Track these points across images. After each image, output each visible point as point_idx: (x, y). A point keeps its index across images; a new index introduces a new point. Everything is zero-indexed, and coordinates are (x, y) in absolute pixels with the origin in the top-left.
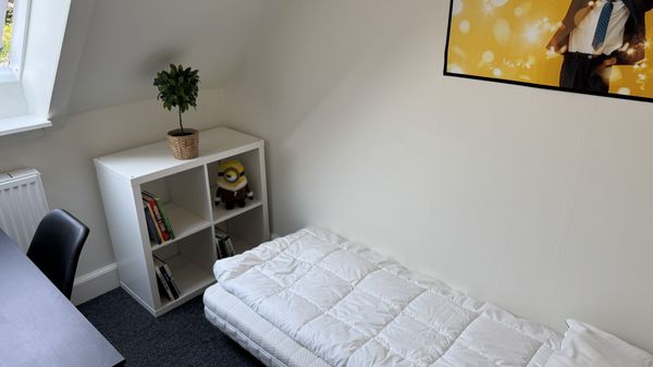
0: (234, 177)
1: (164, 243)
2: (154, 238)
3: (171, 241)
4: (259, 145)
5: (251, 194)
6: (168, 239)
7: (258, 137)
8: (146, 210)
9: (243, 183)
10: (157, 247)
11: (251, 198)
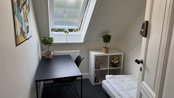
0: (115, 60)
1: (98, 70)
2: (96, 68)
3: (99, 70)
4: (123, 54)
5: (119, 65)
6: (99, 69)
7: (123, 52)
8: (96, 61)
9: (117, 62)
10: (96, 70)
11: (119, 66)
